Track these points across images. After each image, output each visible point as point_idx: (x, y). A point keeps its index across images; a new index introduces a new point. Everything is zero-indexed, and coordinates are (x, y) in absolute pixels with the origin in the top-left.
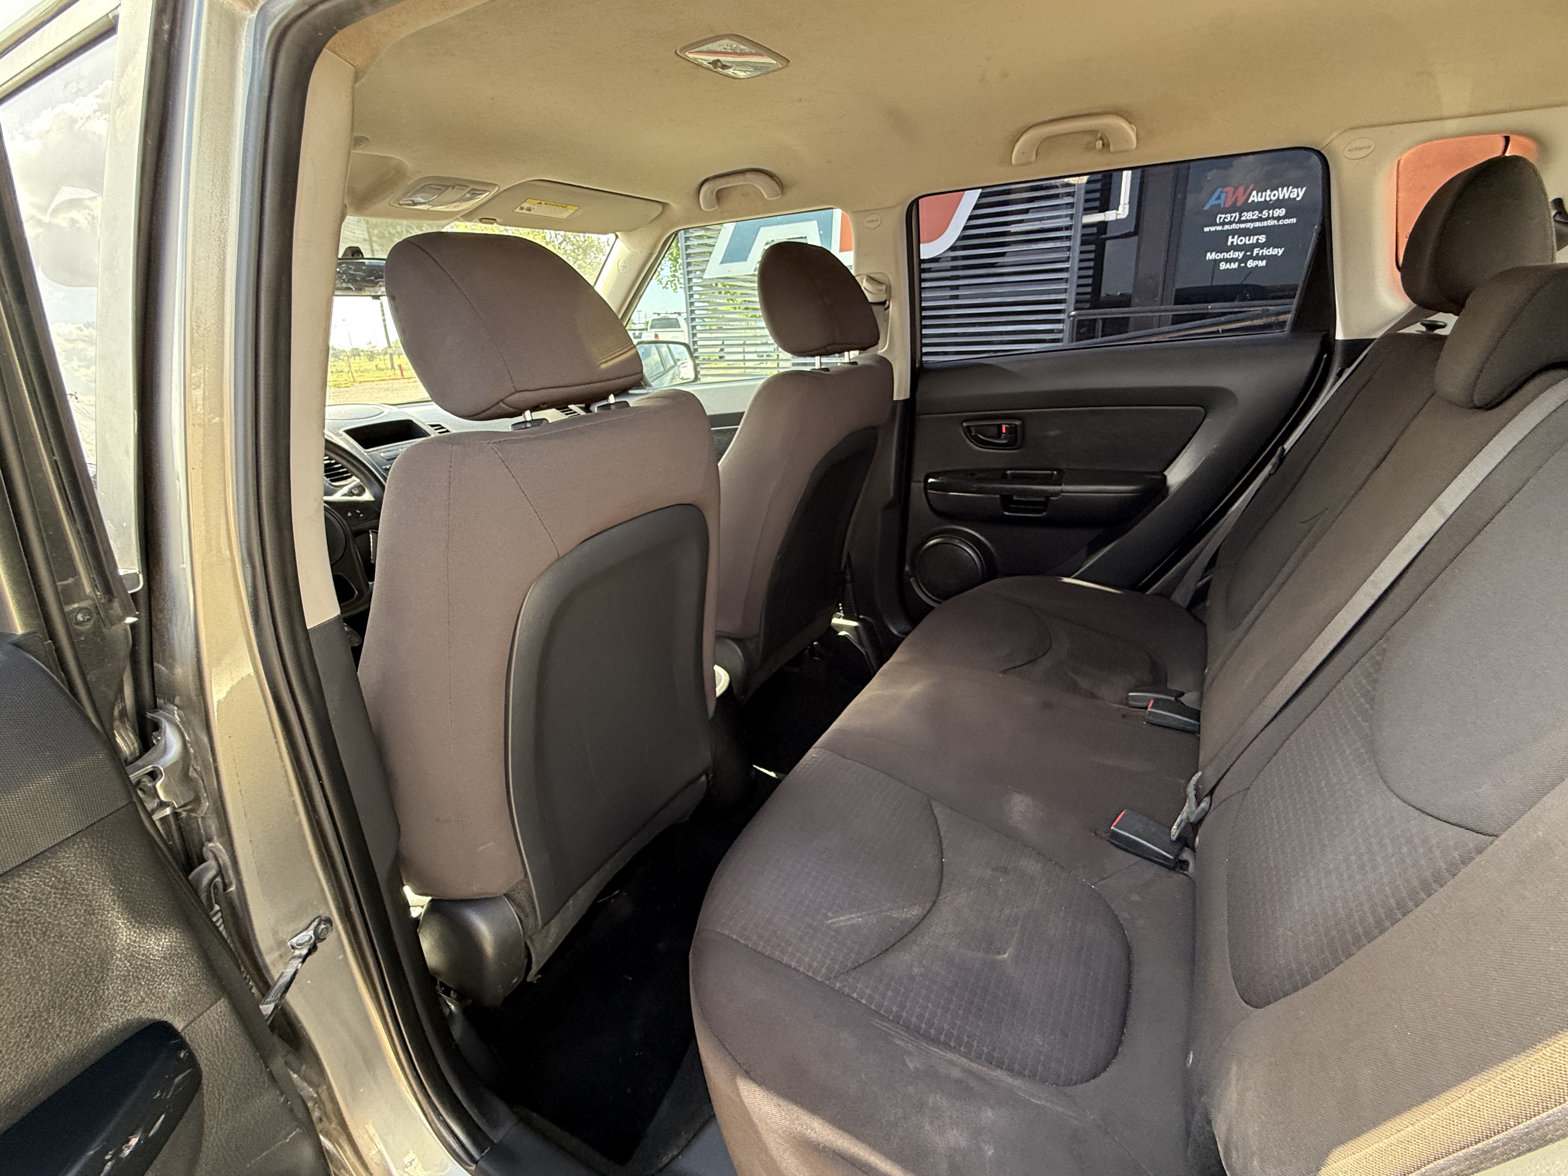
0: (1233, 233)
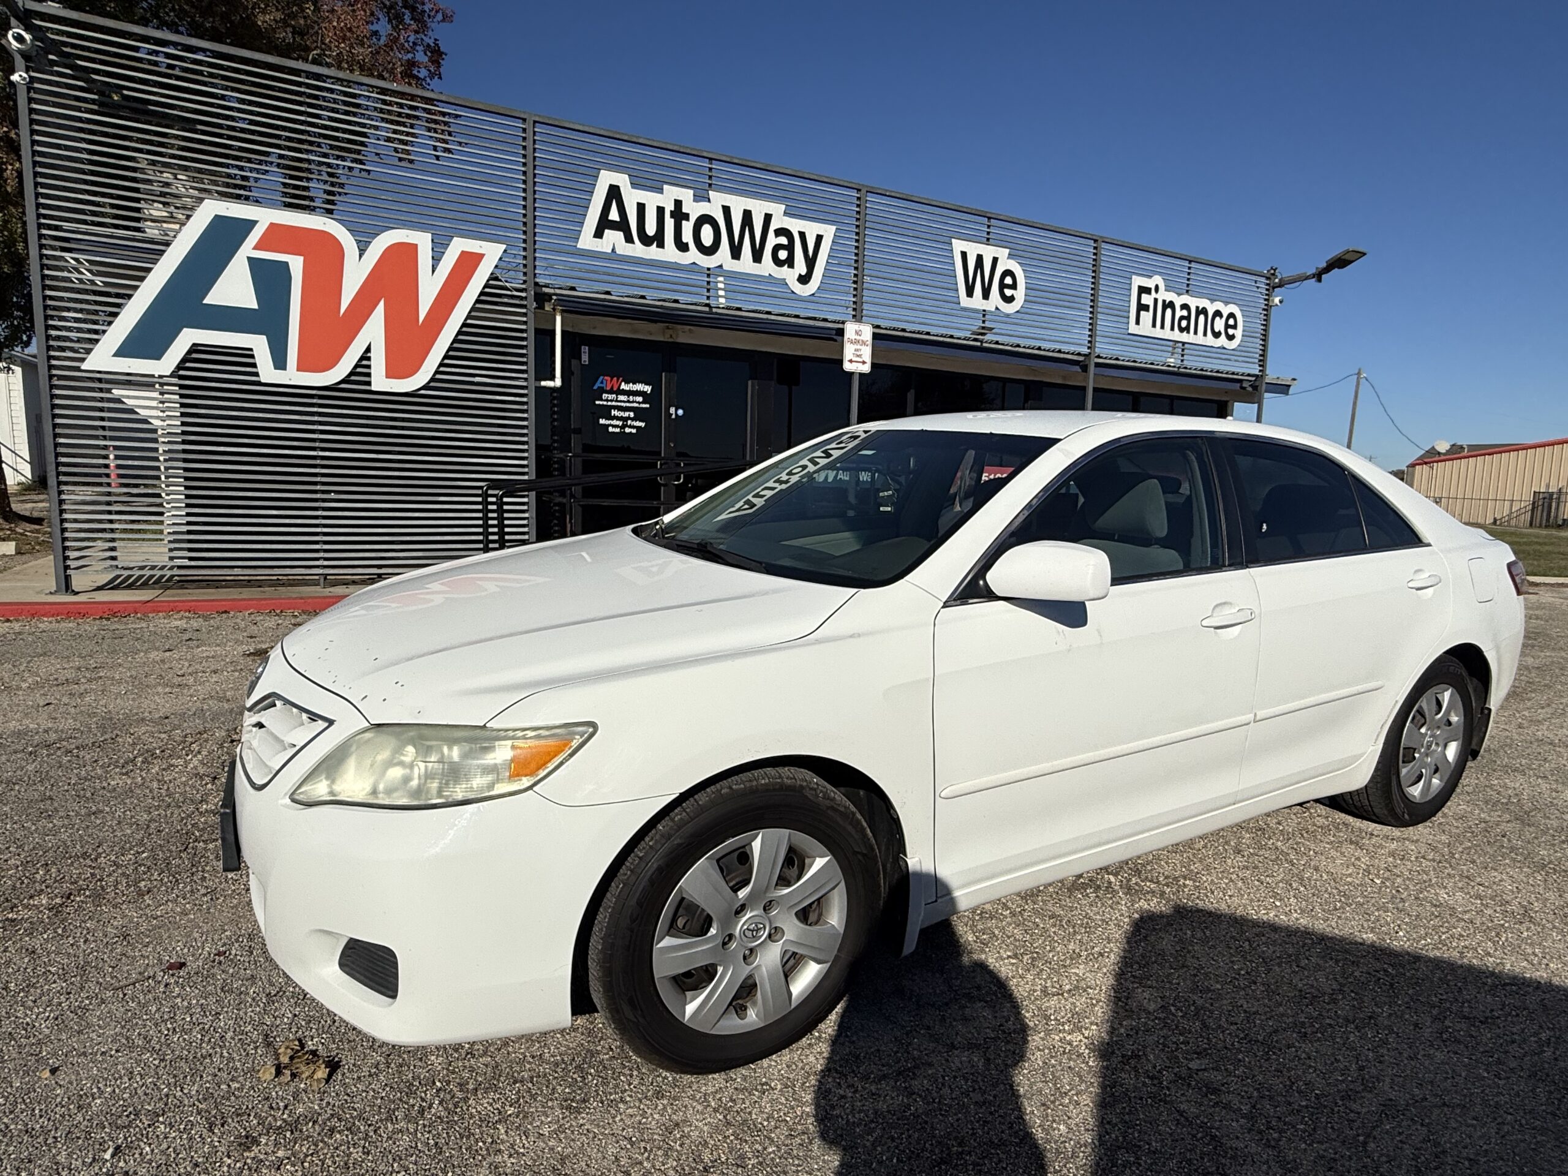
0: (615, 407)
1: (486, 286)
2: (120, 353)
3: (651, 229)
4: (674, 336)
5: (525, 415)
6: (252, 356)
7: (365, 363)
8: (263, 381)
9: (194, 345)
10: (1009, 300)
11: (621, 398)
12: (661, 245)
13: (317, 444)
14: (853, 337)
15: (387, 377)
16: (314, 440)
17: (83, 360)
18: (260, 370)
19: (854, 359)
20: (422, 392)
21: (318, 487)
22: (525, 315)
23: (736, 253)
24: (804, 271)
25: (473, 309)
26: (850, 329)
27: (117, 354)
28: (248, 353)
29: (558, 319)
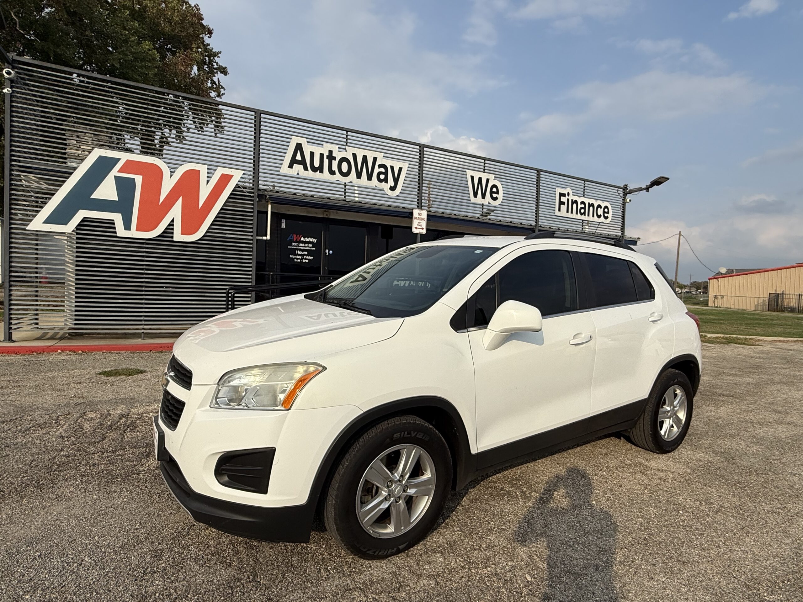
0: (298, 250)
1: (233, 191)
2: (47, 222)
3: (317, 164)
4: (328, 215)
5: (251, 253)
6: (114, 224)
7: (171, 227)
8: (118, 235)
9: (84, 218)
10: (495, 199)
11: (301, 245)
12: (322, 172)
13: (144, 267)
14: (417, 216)
15: (181, 234)
16: (142, 265)
17: (27, 225)
18: (117, 230)
19: (418, 227)
20: (200, 242)
21: (143, 289)
22: (253, 204)
23: (359, 176)
24: (393, 185)
25: (226, 202)
26: (416, 213)
27: (45, 222)
28: (112, 222)
29: (270, 206)
